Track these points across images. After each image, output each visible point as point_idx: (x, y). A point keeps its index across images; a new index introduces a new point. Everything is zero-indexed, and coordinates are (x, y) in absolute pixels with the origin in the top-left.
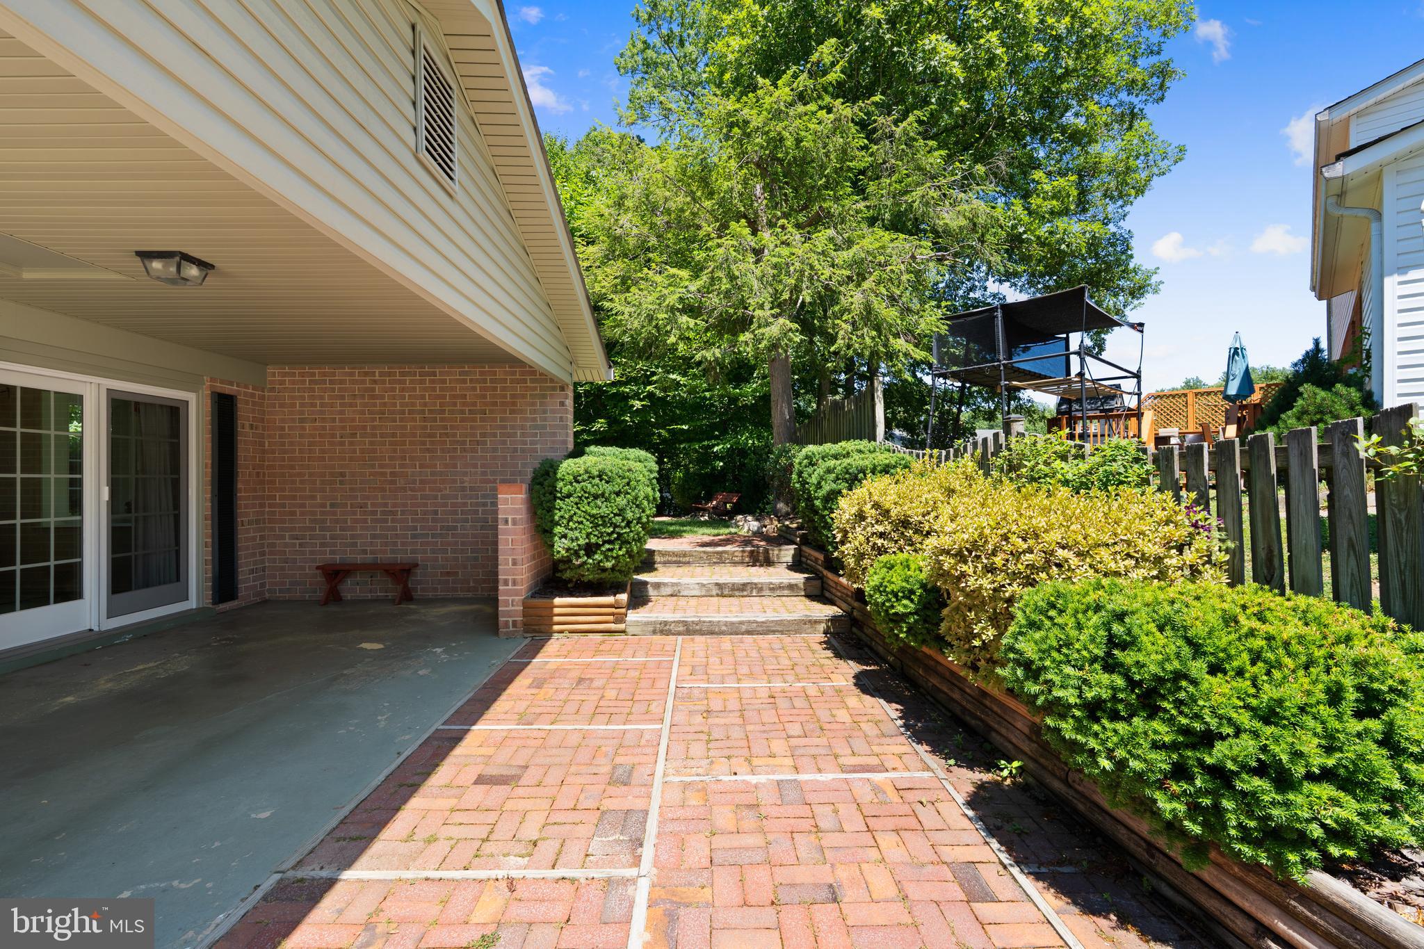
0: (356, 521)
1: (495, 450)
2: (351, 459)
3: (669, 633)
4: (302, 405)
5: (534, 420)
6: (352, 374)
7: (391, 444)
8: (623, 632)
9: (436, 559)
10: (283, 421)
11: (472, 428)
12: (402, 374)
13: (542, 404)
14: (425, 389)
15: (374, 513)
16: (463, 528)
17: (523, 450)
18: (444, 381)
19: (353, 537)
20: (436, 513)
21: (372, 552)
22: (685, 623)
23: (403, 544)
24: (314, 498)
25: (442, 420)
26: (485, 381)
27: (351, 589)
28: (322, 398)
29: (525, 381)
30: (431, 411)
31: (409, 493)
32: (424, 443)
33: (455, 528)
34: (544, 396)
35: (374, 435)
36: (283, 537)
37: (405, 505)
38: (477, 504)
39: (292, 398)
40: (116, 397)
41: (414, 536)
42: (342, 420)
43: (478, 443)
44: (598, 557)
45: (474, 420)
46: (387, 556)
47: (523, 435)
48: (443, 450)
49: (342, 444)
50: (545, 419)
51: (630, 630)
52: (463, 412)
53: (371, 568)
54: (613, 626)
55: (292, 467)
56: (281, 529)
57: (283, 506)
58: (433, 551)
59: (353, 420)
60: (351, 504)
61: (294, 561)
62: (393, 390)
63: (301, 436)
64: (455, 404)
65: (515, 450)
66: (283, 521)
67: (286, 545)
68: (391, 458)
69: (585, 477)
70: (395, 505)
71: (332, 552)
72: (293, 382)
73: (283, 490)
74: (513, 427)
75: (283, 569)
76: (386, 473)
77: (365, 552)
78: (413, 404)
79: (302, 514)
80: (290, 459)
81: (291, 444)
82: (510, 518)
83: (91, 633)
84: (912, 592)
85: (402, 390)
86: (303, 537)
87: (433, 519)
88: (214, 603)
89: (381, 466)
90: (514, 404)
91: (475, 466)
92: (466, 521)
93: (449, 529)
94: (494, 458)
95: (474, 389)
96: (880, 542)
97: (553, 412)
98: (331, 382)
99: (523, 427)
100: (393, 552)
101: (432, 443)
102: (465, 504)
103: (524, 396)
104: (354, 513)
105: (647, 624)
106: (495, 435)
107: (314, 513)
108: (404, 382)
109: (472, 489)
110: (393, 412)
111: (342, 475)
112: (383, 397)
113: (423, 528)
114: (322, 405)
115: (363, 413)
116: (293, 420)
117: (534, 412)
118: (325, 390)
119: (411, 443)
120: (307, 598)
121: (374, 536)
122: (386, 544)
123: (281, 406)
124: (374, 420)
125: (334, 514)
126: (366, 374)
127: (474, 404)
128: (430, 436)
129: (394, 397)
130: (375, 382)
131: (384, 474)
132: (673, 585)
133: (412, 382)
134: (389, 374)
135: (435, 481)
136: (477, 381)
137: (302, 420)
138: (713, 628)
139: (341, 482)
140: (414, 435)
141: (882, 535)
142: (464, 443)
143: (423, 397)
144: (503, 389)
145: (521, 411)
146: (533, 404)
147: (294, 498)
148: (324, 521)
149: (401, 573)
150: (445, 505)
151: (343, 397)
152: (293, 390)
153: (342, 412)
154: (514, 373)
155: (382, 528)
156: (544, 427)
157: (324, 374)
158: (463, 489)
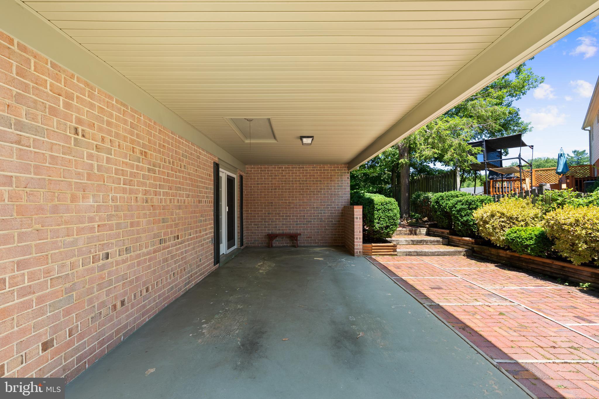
0: (276, 219)
1: (325, 194)
2: (275, 197)
3: (411, 255)
4: (258, 179)
5: (338, 184)
6: (275, 168)
7: (289, 192)
8: (396, 255)
9: (304, 232)
10: (251, 184)
11: (317, 186)
12: (293, 168)
13: (341, 178)
14: (300, 173)
15: (283, 216)
16: (314, 221)
17: (335, 194)
18: (307, 170)
19: (275, 224)
20: (304, 216)
21: (282, 230)
22: (416, 252)
23: (293, 227)
24: (262, 211)
25: (306, 184)
26: (321, 170)
27: (276, 243)
28: (265, 176)
29: (335, 170)
30: (302, 181)
31: (295, 209)
32: (300, 192)
33: (311, 221)
34: (342, 175)
35: (282, 189)
36: (251, 225)
37: (293, 213)
38: (319, 213)
39: (254, 176)
40: (230, 178)
41: (296, 224)
42: (271, 184)
43: (319, 192)
44: (388, 230)
45: (317, 184)
46: (287, 231)
47: (334, 189)
48: (306, 194)
49: (272, 192)
50: (342, 183)
51: (398, 254)
52: (313, 181)
53: (282, 235)
54: (393, 253)
55: (254, 200)
56: (251, 222)
57: (251, 214)
58: (303, 230)
59: (275, 184)
60: (275, 213)
61: (255, 233)
62: (289, 173)
63: (258, 189)
64: (311, 178)
65: (332, 194)
66: (251, 219)
67: (253, 227)
68: (289, 197)
69: (385, 203)
70: (290, 214)
71: (268, 230)
72: (255, 171)
73: (251, 208)
74: (331, 186)
75: (251, 235)
76: (287, 202)
77: (280, 230)
78: (296, 178)
79: (258, 216)
80: (254, 197)
81: (254, 192)
82: (358, 217)
83: (224, 255)
84: (532, 238)
85: (292, 173)
86: (258, 225)
87: (303, 218)
88: (241, 247)
89: (285, 200)
90: (331, 178)
91: (318, 200)
92: (315, 219)
93: (309, 222)
94: (325, 197)
95: (317, 173)
96: (503, 224)
97: (345, 181)
98: (268, 171)
99: (334, 186)
100: (289, 230)
101: (303, 192)
102: (314, 213)
103: (335, 175)
104: (276, 216)
105: (404, 252)
106: (325, 189)
107: (262, 216)
108: (293, 170)
109: (317, 208)
110: (289, 181)
111: (272, 203)
112: (286, 176)
113: (300, 221)
114: (265, 179)
115: (279, 181)
116: (255, 184)
117: (338, 181)
118: (266, 173)
119: (296, 192)
120: (260, 246)
121: (283, 224)
122: (287, 227)
123: (251, 179)
124: (283, 184)
125: (269, 216)
126: (280, 168)
127: (318, 178)
128: (302, 189)
129: (289, 176)
130: (283, 171)
131: (286, 203)
132: (397, 241)
133: (296, 170)
134: (288, 168)
135: (304, 205)
136: (319, 170)
137: (258, 184)
138: (426, 254)
139: (271, 206)
140: (297, 189)
141: (503, 222)
142: (314, 192)
143: (300, 176)
144: (328, 173)
145: (334, 181)
146: (338, 178)
147: (255, 211)
148: (266, 219)
149: (293, 237)
150: (308, 213)
151: (272, 176)
152: (255, 173)
153: (272, 181)
154: (331, 167)
155: (286, 222)
156: (342, 186)
157: (265, 168)
158: (314, 208)
